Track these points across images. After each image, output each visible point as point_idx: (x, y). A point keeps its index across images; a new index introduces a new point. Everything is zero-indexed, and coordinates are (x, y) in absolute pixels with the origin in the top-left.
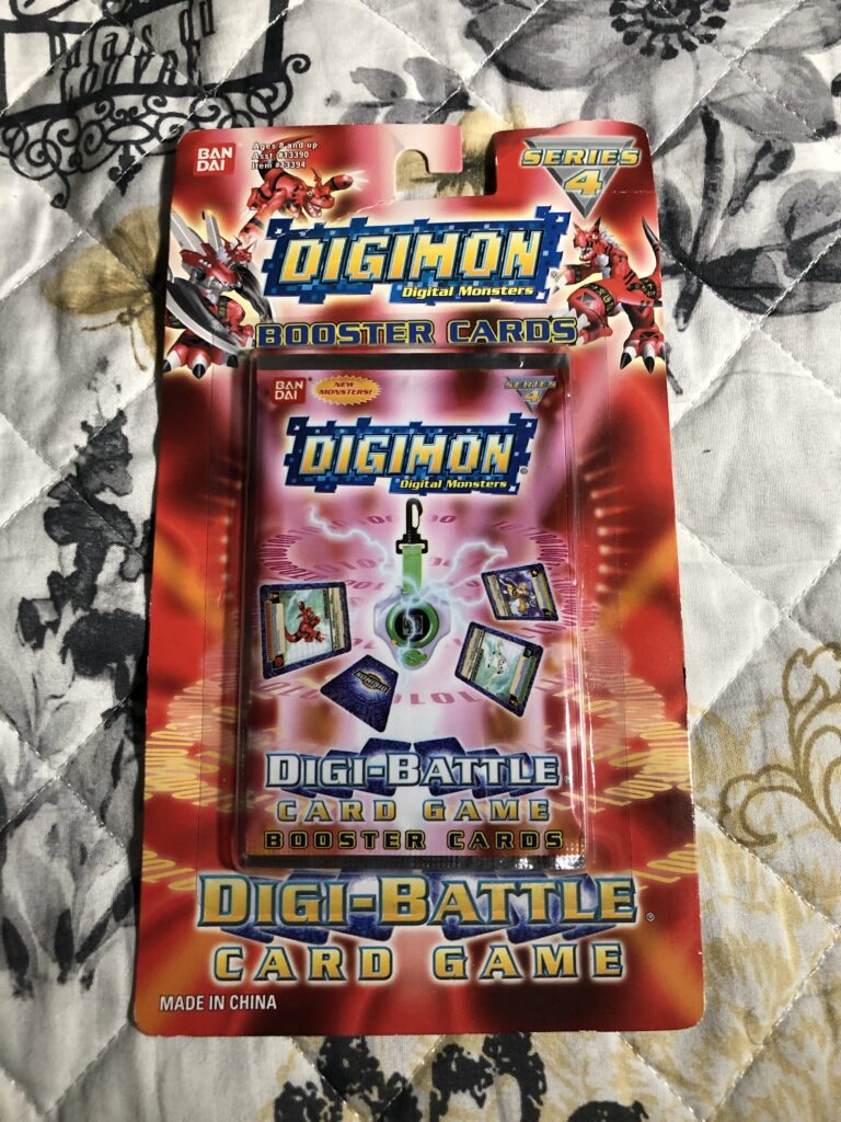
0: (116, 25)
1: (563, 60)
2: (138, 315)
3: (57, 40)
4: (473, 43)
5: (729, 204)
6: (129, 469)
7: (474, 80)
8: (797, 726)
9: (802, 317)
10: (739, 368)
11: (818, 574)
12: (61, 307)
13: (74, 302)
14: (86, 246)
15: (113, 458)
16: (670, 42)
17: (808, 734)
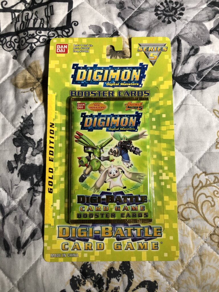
0: (28, 11)
1: (142, 23)
2: (35, 89)
3: (13, 14)
4: (120, 18)
5: (183, 62)
6: (33, 128)
7: (120, 28)
8: (195, 193)
9: (200, 90)
10: (184, 103)
11: (202, 155)
12: (16, 86)
13: (19, 85)
14: (22, 70)
15: (29, 125)
16: (170, 19)
17: (198, 195)
